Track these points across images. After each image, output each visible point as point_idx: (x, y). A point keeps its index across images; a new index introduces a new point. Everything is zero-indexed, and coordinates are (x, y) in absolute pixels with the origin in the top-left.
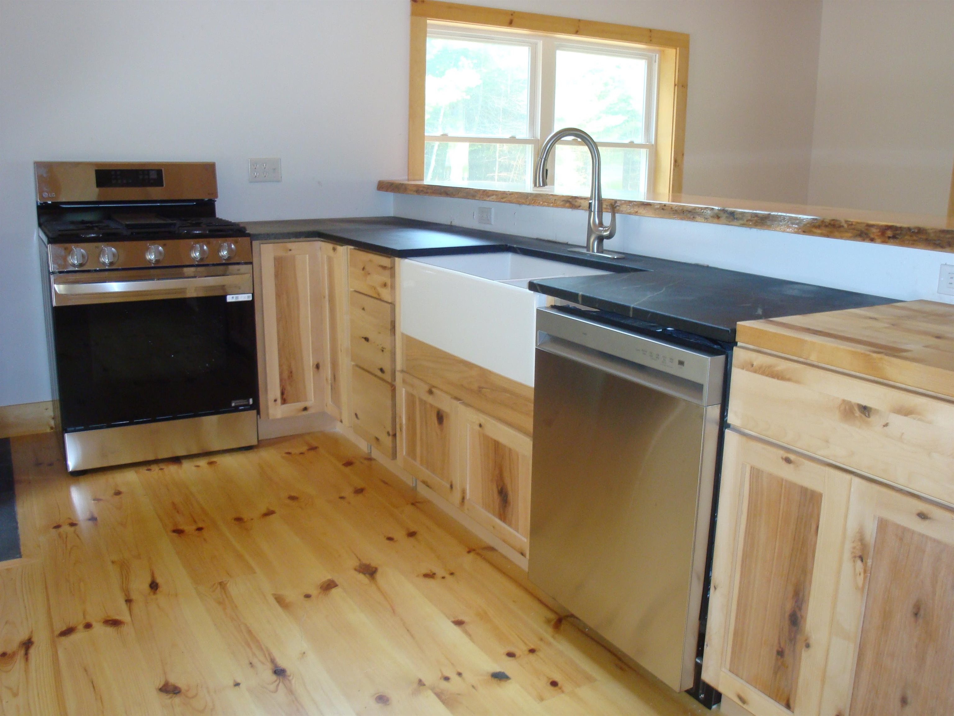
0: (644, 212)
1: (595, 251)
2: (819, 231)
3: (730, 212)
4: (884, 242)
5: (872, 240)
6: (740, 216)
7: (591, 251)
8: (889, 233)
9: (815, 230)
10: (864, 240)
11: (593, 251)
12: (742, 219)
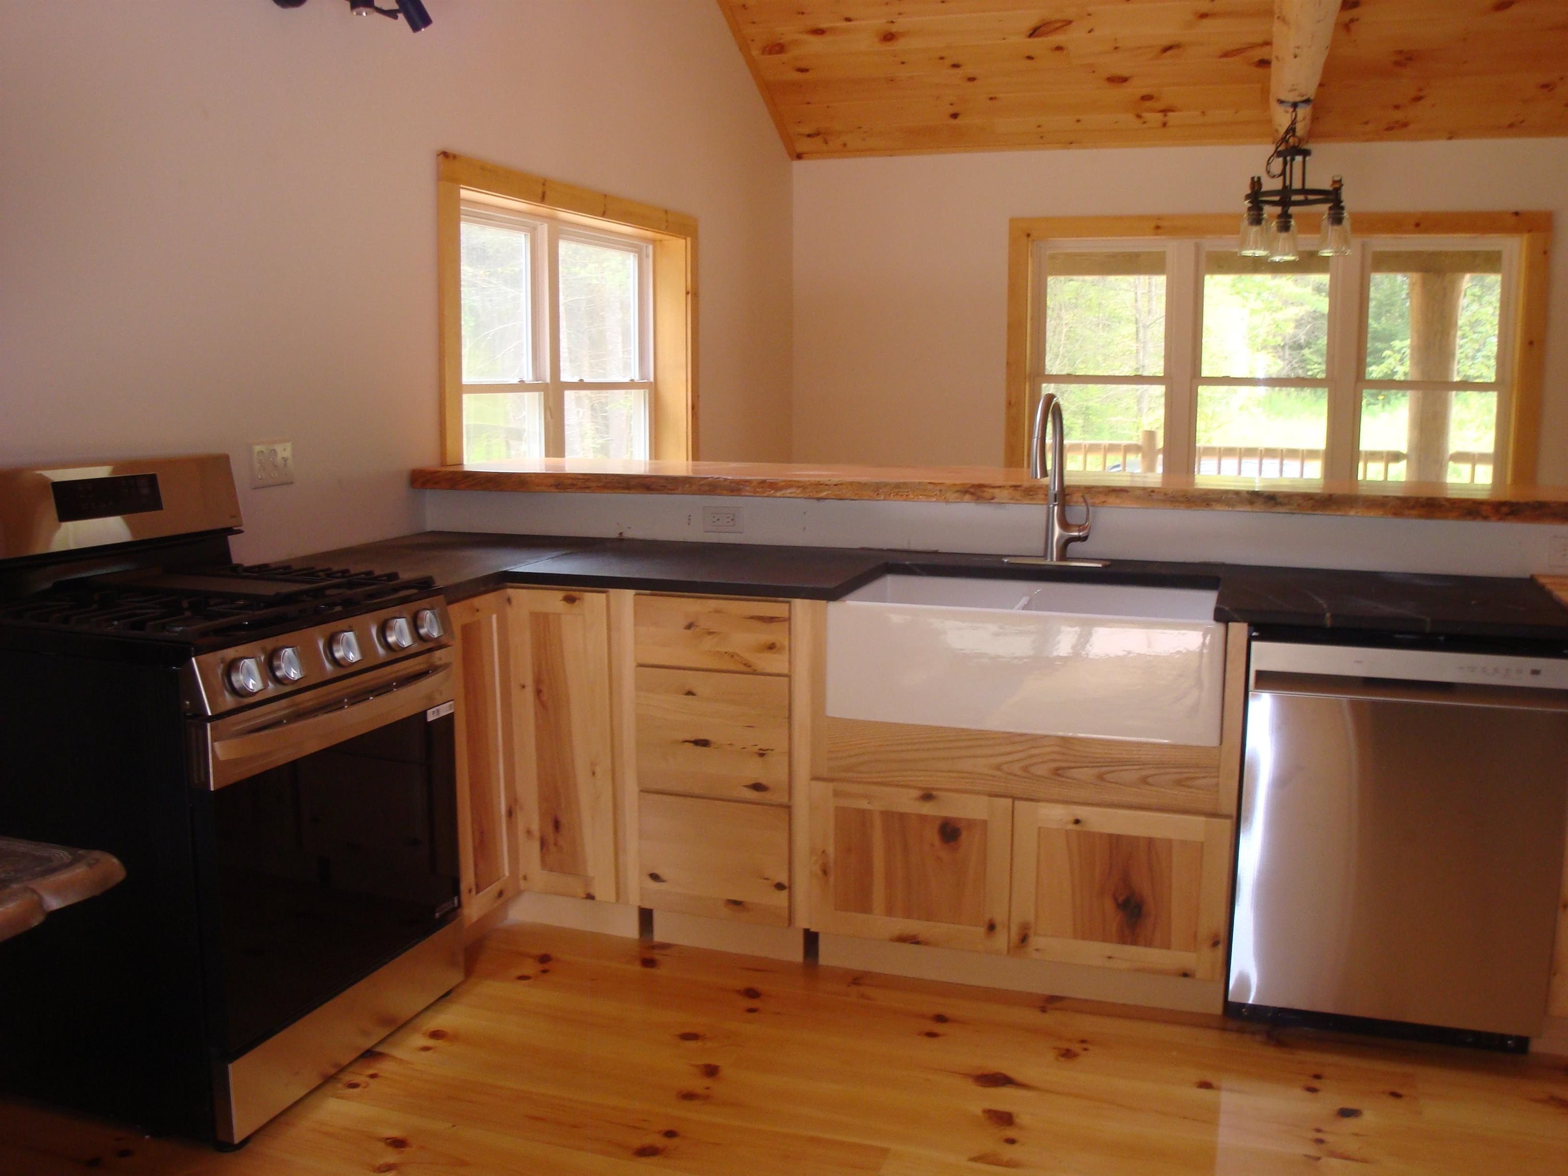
0: (1118, 501)
1: (1055, 560)
2: (1414, 512)
3: (1268, 496)
4: (1501, 519)
5: (1486, 518)
6: (1286, 500)
7: (1049, 560)
8: (1504, 509)
9: (1406, 512)
10: (1474, 519)
11: (1052, 559)
12: (1289, 503)
